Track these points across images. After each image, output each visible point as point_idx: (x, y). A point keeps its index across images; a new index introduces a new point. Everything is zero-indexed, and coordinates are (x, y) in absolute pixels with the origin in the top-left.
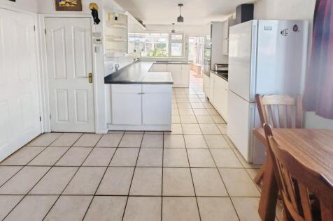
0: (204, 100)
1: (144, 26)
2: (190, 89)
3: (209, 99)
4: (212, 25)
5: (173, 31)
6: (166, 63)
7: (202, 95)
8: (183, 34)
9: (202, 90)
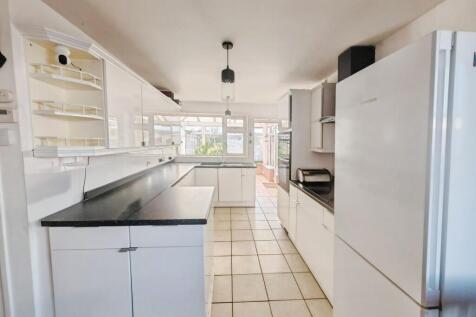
0: (279, 233)
1: (177, 101)
2: (257, 210)
3: (287, 233)
4: (291, 97)
5: (228, 113)
6: (217, 165)
7: (277, 224)
8: (244, 118)
9: (276, 211)
